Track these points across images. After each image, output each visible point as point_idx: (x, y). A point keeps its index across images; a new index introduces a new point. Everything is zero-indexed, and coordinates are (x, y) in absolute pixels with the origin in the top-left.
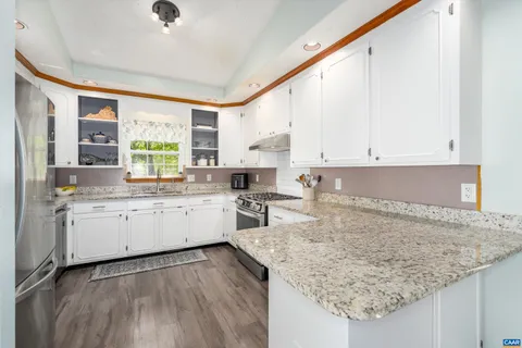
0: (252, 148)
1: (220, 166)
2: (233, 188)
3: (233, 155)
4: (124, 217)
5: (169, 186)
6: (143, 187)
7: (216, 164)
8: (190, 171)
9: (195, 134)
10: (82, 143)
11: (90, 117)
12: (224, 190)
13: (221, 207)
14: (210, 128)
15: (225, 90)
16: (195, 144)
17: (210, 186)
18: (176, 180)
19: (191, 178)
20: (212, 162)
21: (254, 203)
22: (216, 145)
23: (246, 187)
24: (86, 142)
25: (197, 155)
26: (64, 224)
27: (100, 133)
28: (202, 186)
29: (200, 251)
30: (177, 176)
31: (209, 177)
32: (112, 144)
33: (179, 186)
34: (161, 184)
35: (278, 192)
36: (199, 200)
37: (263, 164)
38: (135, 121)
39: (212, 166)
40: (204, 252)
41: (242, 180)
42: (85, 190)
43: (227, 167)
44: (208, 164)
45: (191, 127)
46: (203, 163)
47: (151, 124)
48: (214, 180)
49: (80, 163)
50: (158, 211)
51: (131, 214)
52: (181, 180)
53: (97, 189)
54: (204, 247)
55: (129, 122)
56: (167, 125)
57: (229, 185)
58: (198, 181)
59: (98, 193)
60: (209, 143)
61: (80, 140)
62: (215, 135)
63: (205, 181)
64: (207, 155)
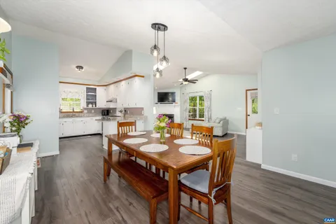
1: (97, 107)
3: (102, 103)
4: (62, 124)
5: (77, 114)
6: (67, 115)
8: (85, 109)
9: (87, 95)
14: (93, 94)
16: (87, 99)
17: (93, 114)
18: (80, 112)
19: (86, 111)
20: (94, 106)
22: (96, 100)
23: (107, 115)
25: (88, 103)
28: (91, 115)
29: (90, 136)
31: (93, 111)
33: (81, 114)
34: (74, 113)
36: (88, 119)
37: (111, 107)
41: (106, 112)
43: (100, 107)
45: (86, 93)
46: (90, 106)
48: (95, 112)
50: (74, 122)
51: (64, 123)
52: (82, 112)
56: (77, 93)
57: (101, 114)
58: (88, 113)
60: (93, 99)
62: (96, 96)
63: (91, 113)
64: (92, 103)
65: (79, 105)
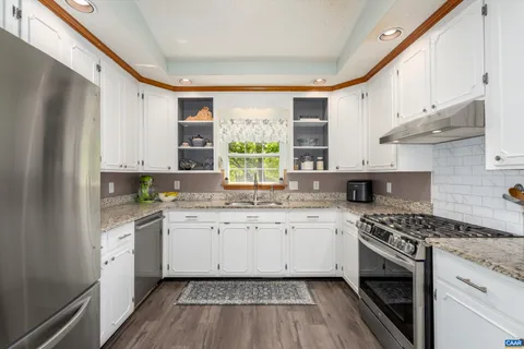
0: (384, 140)
1: (332, 169)
2: (350, 200)
4: (216, 230)
5: (267, 195)
6: (240, 195)
7: (326, 167)
8: (292, 176)
9: (298, 130)
10: (182, 147)
11: (190, 120)
12: (336, 203)
13: (332, 227)
14: (317, 120)
15: (337, 62)
16: (298, 141)
17: (318, 196)
18: (276, 187)
19: (293, 185)
20: (320, 164)
21: (397, 235)
22: (325, 142)
23: (370, 200)
24: (186, 146)
25: (300, 156)
26: (161, 232)
27: (199, 137)
28: (308, 196)
29: (303, 286)
30: (277, 182)
31: (316, 185)
32: (208, 147)
33: (279, 195)
34: (259, 192)
35: (435, 214)
36: (302, 215)
38: (232, 121)
39: (320, 169)
40: (309, 288)
41: (363, 189)
42: (187, 195)
43: (341, 170)
44: (315, 168)
45: (293, 121)
46: (307, 166)
47: (248, 122)
48: (322, 189)
49: (180, 168)
50: (252, 226)
51: (223, 227)
52: (281, 188)
53: (197, 195)
54: (309, 280)
55: (225, 123)
56: (265, 122)
57: (343, 196)
58: (301, 190)
59: (198, 200)
60: (316, 140)
61: (180, 144)
62: (325, 129)
63: (311, 190)
64: (313, 156)
65: (274, 163)
